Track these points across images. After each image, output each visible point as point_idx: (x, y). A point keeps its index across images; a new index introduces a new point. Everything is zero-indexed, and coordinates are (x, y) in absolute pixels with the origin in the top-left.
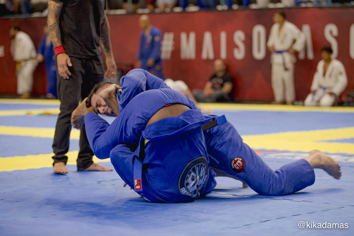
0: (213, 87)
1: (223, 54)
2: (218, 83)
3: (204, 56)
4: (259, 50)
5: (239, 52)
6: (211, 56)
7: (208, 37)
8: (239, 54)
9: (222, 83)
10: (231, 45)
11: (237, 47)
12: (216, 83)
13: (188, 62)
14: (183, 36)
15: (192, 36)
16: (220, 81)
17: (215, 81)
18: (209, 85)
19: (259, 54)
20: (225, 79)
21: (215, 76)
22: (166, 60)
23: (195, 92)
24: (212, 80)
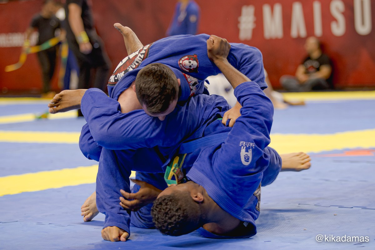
0: (307, 72)
1: (318, 30)
2: (312, 67)
3: (294, 33)
4: (363, 23)
5: (338, 26)
6: (303, 33)
7: (297, 9)
8: (338, 29)
9: (318, 67)
10: (328, 18)
11: (334, 20)
12: (310, 67)
13: (273, 41)
14: (266, 9)
15: (278, 9)
16: (316, 64)
17: (309, 64)
18: (301, 70)
19: (363, 29)
20: (321, 61)
21: (308, 58)
22: (246, 41)
23: (284, 80)
24: (305, 63)
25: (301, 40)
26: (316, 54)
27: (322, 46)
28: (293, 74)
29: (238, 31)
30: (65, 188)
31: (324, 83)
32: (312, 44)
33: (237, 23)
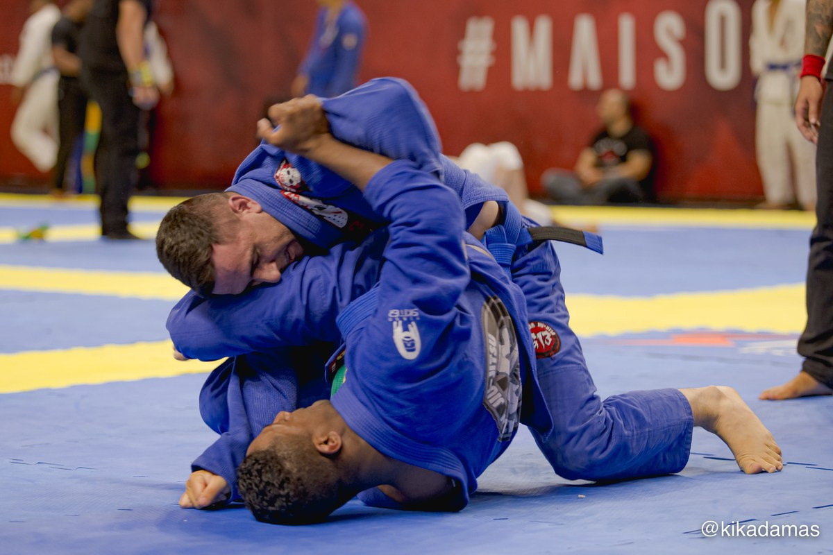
0: (599, 164)
1: (627, 76)
2: (612, 153)
3: (575, 80)
4: (723, 65)
5: (670, 69)
6: (595, 80)
7: (585, 30)
8: (670, 75)
9: (623, 154)
10: (648, 52)
11: (663, 55)
12: (607, 154)
13: (533, 95)
14: (519, 27)
15: (544, 26)
16: (619, 147)
17: (604, 146)
18: (587, 159)
19: (723, 77)
20: (631, 142)
21: (603, 134)
22: (472, 93)
23: (551, 178)
24: (597, 145)
25: (589, 96)
26: (620, 126)
27: (634, 110)
28: (570, 166)
29: (456, 70)
30: (74, 387)
31: (634, 188)
32: (612, 104)
33: (456, 53)
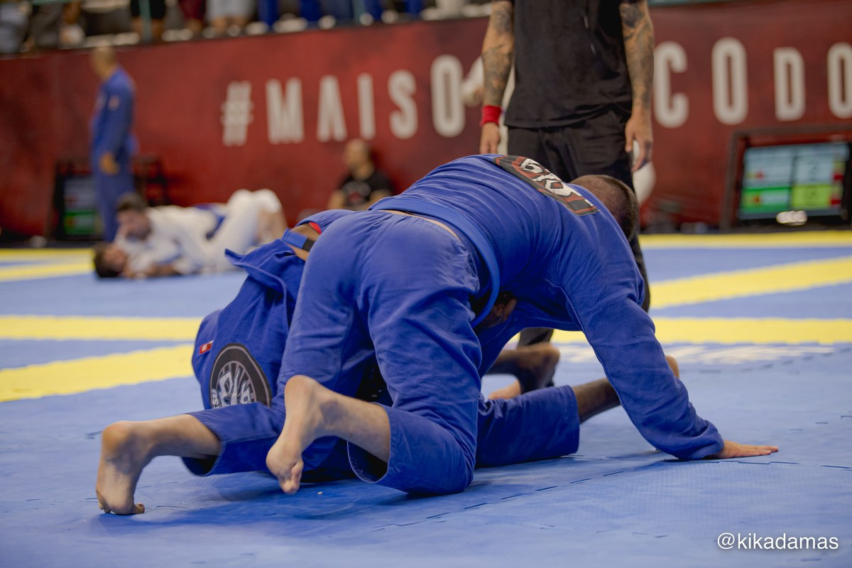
0: (347, 204)
1: (367, 127)
2: (357, 194)
3: (323, 132)
4: (449, 114)
5: (404, 120)
6: (340, 131)
7: (329, 90)
8: (404, 125)
9: (367, 195)
10: (385, 107)
11: (395, 108)
12: (353, 195)
13: (287, 147)
14: (273, 90)
15: (294, 88)
16: (363, 189)
17: (351, 188)
18: (337, 199)
19: (449, 124)
20: (374, 184)
21: (349, 178)
22: (235, 148)
24: (345, 187)
25: (335, 146)
26: (364, 171)
27: (375, 156)
29: (220, 128)
32: (356, 152)
33: (219, 115)
